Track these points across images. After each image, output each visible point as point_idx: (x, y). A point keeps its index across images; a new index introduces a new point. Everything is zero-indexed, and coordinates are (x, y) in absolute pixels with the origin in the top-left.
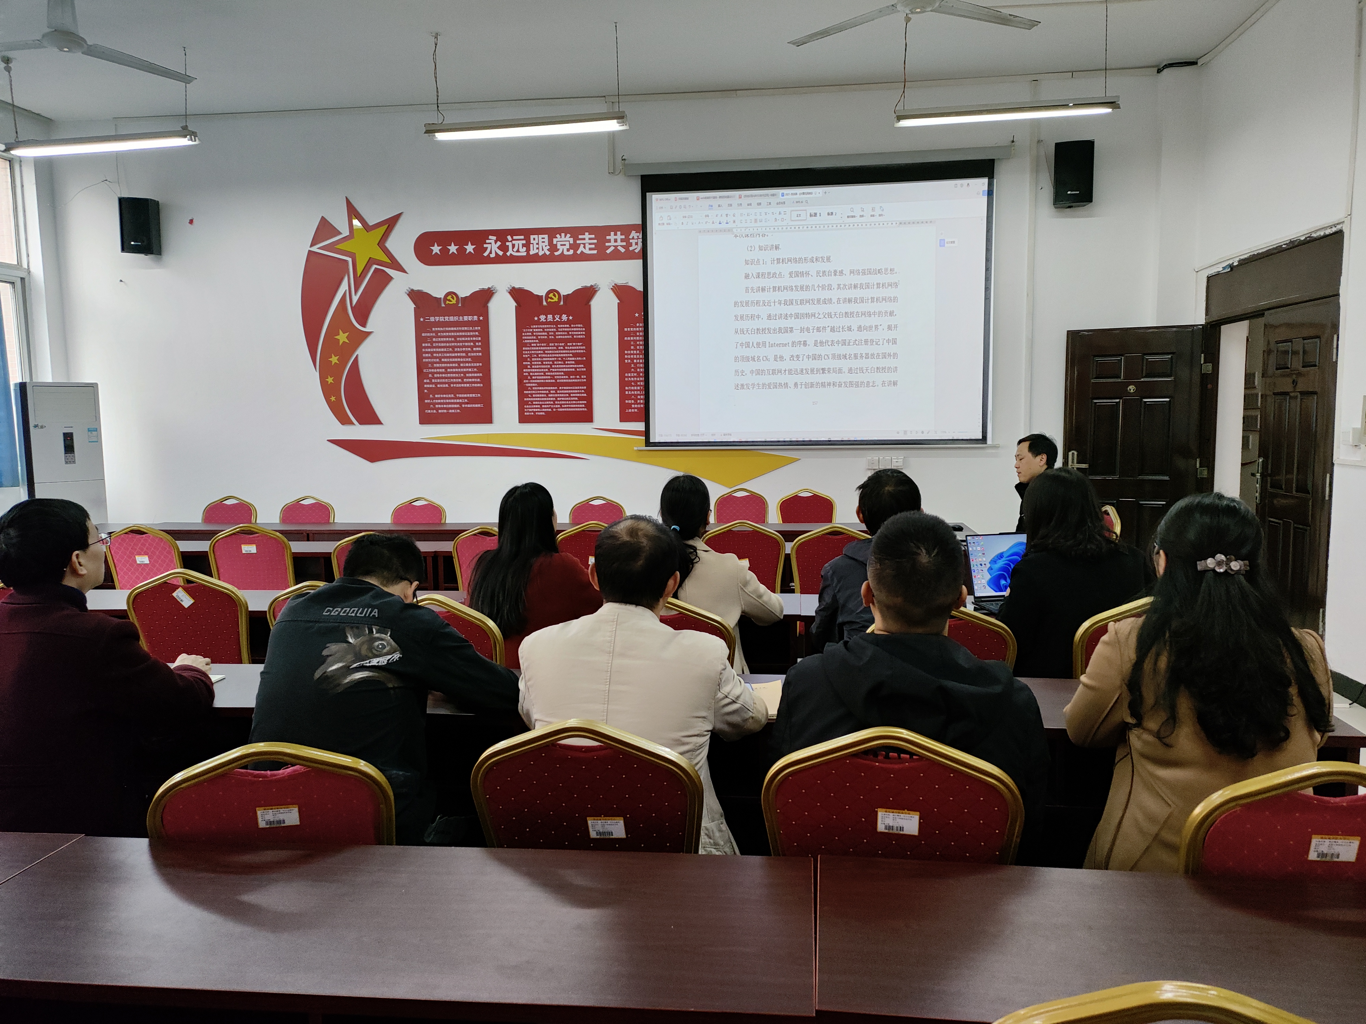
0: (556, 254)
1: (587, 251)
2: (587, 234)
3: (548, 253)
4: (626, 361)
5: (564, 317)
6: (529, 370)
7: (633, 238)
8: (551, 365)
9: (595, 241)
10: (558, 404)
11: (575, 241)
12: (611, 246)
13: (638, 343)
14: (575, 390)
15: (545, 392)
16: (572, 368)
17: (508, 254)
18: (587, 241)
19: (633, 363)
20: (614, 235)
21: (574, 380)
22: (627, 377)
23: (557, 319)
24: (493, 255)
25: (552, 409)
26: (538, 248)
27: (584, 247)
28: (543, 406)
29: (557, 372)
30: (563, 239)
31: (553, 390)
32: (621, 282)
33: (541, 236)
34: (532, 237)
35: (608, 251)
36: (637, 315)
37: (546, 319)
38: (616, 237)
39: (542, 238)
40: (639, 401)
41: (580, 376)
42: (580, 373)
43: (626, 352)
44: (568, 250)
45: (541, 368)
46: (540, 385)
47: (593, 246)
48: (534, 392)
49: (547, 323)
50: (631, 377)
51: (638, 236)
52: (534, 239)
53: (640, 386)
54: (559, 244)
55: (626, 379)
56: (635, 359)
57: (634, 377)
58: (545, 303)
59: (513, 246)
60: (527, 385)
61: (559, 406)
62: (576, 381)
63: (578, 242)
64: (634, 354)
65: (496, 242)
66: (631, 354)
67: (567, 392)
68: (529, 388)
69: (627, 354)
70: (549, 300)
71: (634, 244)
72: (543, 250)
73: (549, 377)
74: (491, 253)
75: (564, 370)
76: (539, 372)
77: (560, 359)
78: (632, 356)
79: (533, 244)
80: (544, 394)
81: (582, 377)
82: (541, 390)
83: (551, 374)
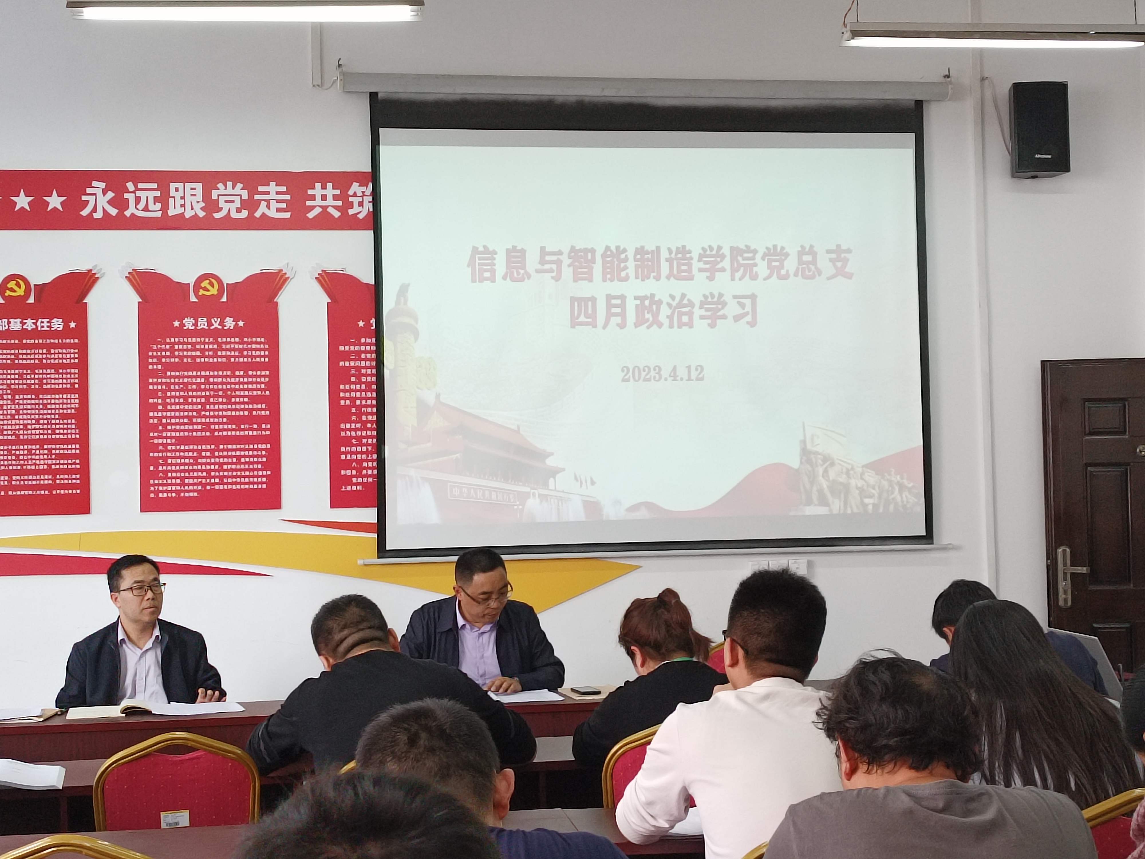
0: (217, 216)
1: (272, 213)
2: (273, 184)
3: (201, 214)
4: (342, 402)
5: (229, 323)
6: (160, 414)
7: (355, 195)
8: (203, 405)
9: (288, 197)
10: (215, 477)
11: (251, 195)
12: (314, 207)
13: (363, 371)
14: (249, 450)
15: (191, 454)
16: (244, 410)
17: (128, 213)
18: (273, 196)
19: (355, 406)
20: (322, 188)
21: (246, 433)
22: (343, 430)
23: (216, 325)
24: (98, 215)
25: (204, 485)
26: (183, 206)
27: (268, 207)
28: (187, 481)
29: (214, 417)
30: (230, 190)
31: (205, 450)
32: (333, 266)
33: (188, 185)
34: (173, 186)
35: (311, 215)
36: (361, 324)
37: (196, 324)
38: (324, 192)
39: (192, 189)
40: (364, 472)
41: (260, 426)
42: (260, 420)
43: (342, 387)
44: (238, 211)
45: (184, 410)
46: (181, 441)
47: (284, 205)
48: (169, 454)
49: (196, 332)
50: (350, 430)
51: (363, 192)
52: (177, 190)
53: (367, 445)
54: (222, 199)
55: (343, 434)
56: (358, 398)
57: (356, 430)
58: (193, 299)
59: (138, 200)
60: (156, 441)
61: (217, 480)
62: (251, 433)
63: (257, 197)
64: (356, 391)
65: (104, 194)
66: (350, 391)
67: (234, 453)
68: (161, 448)
69: (345, 391)
70: (202, 292)
71: (356, 205)
72: (192, 208)
73: (200, 427)
74: (95, 210)
75: (229, 413)
76: (180, 417)
77: (221, 393)
78: (353, 394)
79: (174, 197)
80: (189, 458)
81: (264, 426)
82: (184, 451)
83: (203, 420)
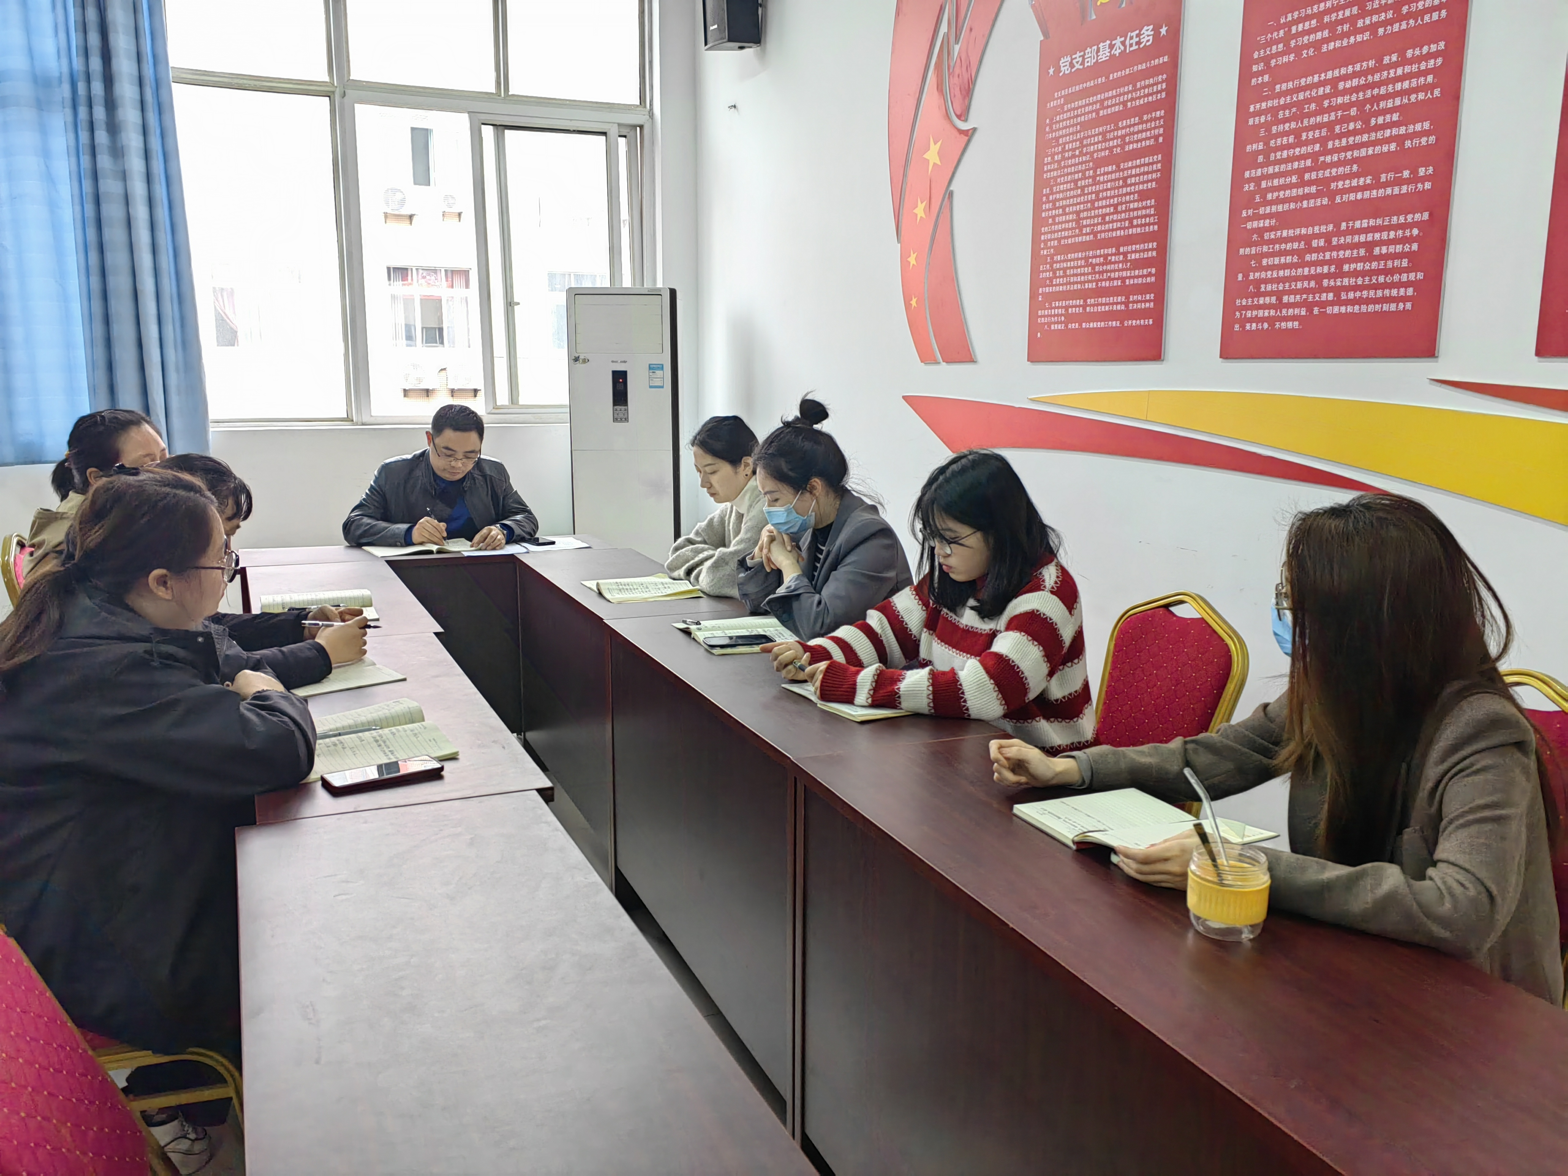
6: (1259, 172)
8: (1323, 141)
10: (1328, 290)
16: (1390, 140)
21: (1389, 191)
28: (1285, 299)
29: (1338, 164)
31: (1318, 236)
41: (1414, 171)
42: (1417, 158)
45: (1294, 159)
46: (1284, 220)
48: (1265, 249)
60: (1249, 225)
61: (1331, 296)
62: (1397, 190)
67: (1363, 238)
68: (1255, 237)
73: (1313, 189)
75: (1364, 152)
76: (1286, 174)
77: (1353, 112)
80: (1293, 252)
82: (1287, 240)
83: (1321, 174)
